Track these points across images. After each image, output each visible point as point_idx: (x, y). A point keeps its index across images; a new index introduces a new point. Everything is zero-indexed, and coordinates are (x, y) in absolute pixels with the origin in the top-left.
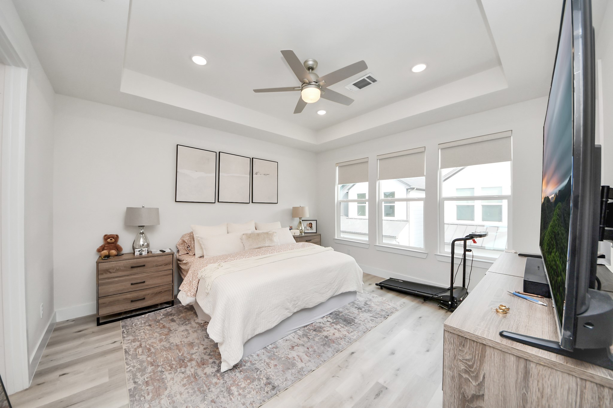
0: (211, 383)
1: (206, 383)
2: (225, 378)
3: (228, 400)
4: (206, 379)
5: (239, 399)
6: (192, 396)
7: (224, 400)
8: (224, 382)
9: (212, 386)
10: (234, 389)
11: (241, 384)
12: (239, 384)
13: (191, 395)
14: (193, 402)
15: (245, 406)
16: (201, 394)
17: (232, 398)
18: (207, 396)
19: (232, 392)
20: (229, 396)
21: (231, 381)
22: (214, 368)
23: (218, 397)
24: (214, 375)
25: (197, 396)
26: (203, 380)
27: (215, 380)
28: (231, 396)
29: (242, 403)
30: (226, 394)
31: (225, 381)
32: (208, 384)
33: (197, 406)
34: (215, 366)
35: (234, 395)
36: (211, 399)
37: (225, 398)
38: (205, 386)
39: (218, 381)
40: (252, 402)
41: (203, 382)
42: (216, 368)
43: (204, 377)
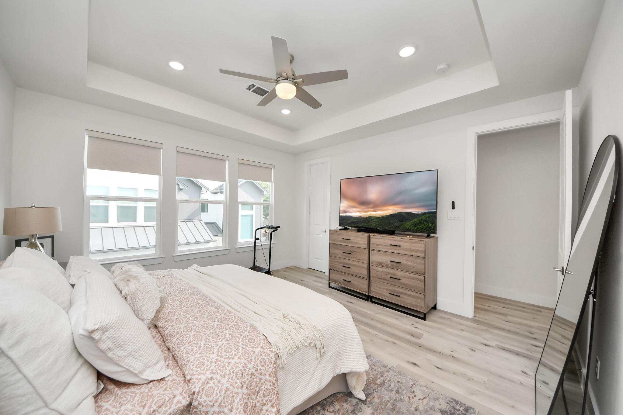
0: (381, 403)
1: (383, 407)
2: (370, 392)
3: (391, 383)
4: (379, 410)
5: (386, 375)
6: (403, 412)
7: (392, 385)
8: (375, 392)
9: (384, 400)
10: (378, 382)
11: (372, 378)
12: (371, 379)
13: (403, 414)
14: (408, 408)
15: (389, 370)
16: (397, 406)
17: (387, 380)
18: (396, 399)
19: (383, 382)
20: (386, 383)
21: (372, 386)
22: (361, 408)
23: (392, 390)
24: (370, 404)
25: (400, 408)
26: (382, 411)
27: (377, 400)
28: (386, 381)
29: (388, 373)
30: (387, 385)
31: (373, 391)
32: (384, 404)
33: (409, 403)
34: (358, 409)
35: (384, 379)
36: (397, 395)
37: (390, 385)
38: (387, 407)
39: (376, 397)
40: (384, 367)
41: (384, 411)
42: (361, 406)
43: (377, 412)
